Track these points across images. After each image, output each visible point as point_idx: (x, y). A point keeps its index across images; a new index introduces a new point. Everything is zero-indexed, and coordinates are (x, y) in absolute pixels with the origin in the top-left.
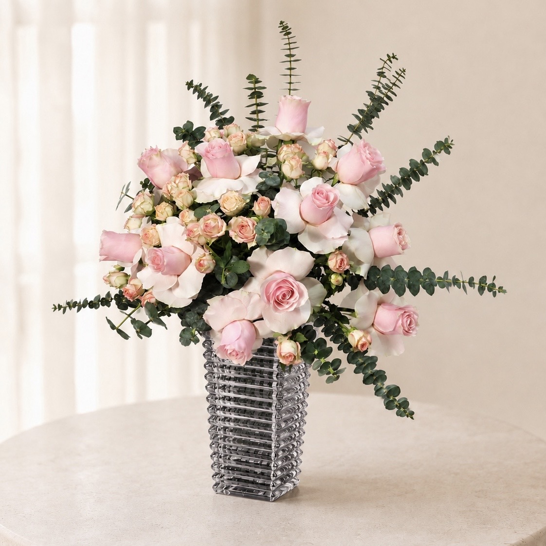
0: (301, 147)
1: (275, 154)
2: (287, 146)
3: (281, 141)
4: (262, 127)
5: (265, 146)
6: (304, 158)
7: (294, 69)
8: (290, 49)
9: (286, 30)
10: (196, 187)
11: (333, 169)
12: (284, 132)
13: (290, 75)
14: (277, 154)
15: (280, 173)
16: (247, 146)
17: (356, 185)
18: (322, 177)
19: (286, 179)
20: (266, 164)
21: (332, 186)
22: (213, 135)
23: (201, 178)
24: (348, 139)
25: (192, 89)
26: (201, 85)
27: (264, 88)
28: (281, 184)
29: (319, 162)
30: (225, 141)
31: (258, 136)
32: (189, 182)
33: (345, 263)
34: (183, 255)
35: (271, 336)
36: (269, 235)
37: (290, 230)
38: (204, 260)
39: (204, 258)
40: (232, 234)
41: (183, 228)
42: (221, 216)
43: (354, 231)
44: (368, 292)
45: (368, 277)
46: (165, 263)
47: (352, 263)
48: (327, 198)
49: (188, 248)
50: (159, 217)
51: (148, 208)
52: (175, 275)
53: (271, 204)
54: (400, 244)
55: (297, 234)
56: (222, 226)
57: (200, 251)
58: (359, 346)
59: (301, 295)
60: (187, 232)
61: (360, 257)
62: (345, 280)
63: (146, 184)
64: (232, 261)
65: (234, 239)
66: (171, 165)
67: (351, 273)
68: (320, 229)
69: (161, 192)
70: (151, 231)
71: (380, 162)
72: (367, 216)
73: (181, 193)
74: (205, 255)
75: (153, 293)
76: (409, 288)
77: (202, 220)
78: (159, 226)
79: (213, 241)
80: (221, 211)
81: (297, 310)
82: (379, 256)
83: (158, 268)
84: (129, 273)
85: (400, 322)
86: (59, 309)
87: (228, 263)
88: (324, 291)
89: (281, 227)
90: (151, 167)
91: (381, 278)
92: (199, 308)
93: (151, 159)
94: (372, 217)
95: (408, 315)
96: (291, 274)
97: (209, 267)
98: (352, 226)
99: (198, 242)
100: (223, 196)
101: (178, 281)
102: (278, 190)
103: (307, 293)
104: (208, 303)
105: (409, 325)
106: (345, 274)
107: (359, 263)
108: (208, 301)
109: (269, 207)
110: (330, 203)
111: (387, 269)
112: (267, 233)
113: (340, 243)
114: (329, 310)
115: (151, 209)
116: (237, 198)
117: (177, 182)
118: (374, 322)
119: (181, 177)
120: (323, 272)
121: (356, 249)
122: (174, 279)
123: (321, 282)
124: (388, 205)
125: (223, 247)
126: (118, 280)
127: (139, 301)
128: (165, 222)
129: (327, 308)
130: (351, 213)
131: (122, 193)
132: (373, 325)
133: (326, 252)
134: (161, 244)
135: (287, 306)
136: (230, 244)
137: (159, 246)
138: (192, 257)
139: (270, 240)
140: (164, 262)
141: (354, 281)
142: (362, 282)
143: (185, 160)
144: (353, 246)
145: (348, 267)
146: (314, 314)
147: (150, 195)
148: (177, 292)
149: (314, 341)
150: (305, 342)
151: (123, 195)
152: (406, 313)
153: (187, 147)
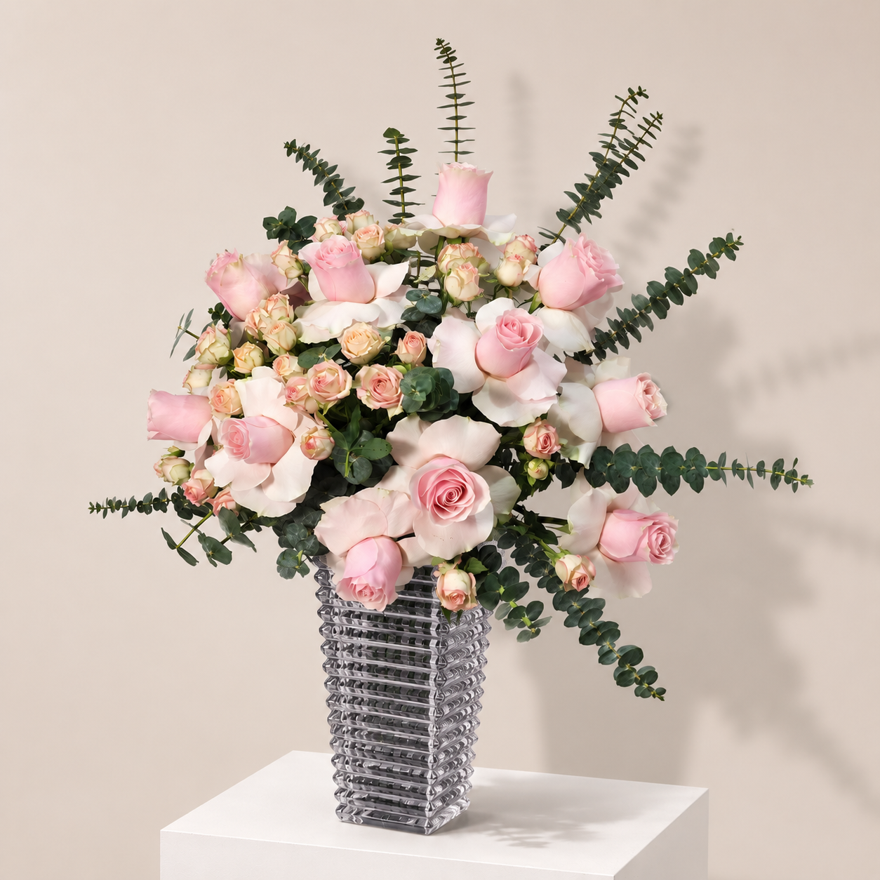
0: (476, 248)
1: (433, 260)
2: (453, 247)
3: (444, 238)
4: (410, 215)
5: (417, 248)
6: (482, 266)
7: (462, 117)
8: (455, 85)
9: (447, 54)
10: (301, 317)
11: (533, 284)
12: (448, 223)
13: (457, 129)
14: (436, 260)
15: (441, 292)
16: (386, 248)
17: (571, 311)
18: (513, 298)
19: (452, 301)
20: (418, 276)
21: (531, 312)
22: (329, 229)
23: (309, 302)
24: (557, 233)
25: (294, 155)
26: (308, 147)
27: (414, 150)
28: (443, 310)
29: (507, 273)
30: (350, 240)
31: (405, 231)
32: (290, 309)
33: (553, 441)
34: (280, 430)
35: (428, 564)
36: (424, 395)
37: (460, 387)
38: (314, 438)
39: (316, 434)
40: (362, 395)
41: (281, 385)
42: (342, 365)
43: (568, 389)
44: (591, 491)
45: (591, 465)
46: (250, 444)
47: (564, 442)
48: (522, 333)
49: (288, 417)
50: (239, 367)
51: (222, 351)
52: (267, 463)
53: (426, 344)
54: (647, 408)
55: (471, 394)
56: (345, 381)
57: (308, 423)
58: (574, 582)
59: (478, 493)
60: (287, 393)
61: (578, 431)
62: (552, 471)
63: (219, 313)
64: (362, 439)
65: (364, 402)
66: (258, 280)
67: (562, 458)
68: (509, 384)
69: (243, 326)
70: (227, 391)
71: (612, 272)
72: (590, 363)
73: (276, 327)
74: (316, 430)
75: (231, 493)
76: (663, 481)
77: (311, 371)
78: (239, 383)
79: (330, 406)
80: (344, 357)
81: (471, 520)
82: (611, 431)
83: (239, 451)
84: (192, 460)
85: (645, 541)
86: (98, 511)
87: (355, 442)
88: (517, 489)
89: (443, 381)
90: (227, 284)
91: (614, 467)
92: (307, 518)
93: (226, 270)
94: (598, 364)
95: (659, 529)
96: (462, 460)
97: (323, 450)
98: (566, 379)
99: (304, 408)
100: (345, 331)
101: (271, 473)
102: (438, 322)
103: (489, 491)
104: (322, 508)
105: (662, 545)
106: (552, 460)
107: (577, 441)
108: (323, 506)
109: (423, 349)
110: (527, 341)
111: (625, 451)
112: (420, 392)
113: (545, 408)
114: (523, 521)
115: (226, 354)
116: (370, 335)
117: (269, 309)
118: (599, 541)
119: (276, 301)
120: (515, 457)
121: (572, 419)
122: (266, 470)
123: (512, 473)
124: (626, 344)
125: (346, 416)
126: (175, 470)
127: (209, 505)
128: (251, 376)
129: (520, 517)
130: (562, 357)
131: (180, 328)
132: (598, 546)
133: (521, 424)
134: (243, 413)
135: (455, 513)
136: (358, 412)
137: (239, 416)
138: (296, 433)
139: (426, 404)
140: (248, 441)
141: (566, 472)
142: (580, 473)
143: (283, 273)
144: (565, 413)
145: (556, 449)
146: (498, 527)
147: (226, 331)
148: (271, 491)
149: (499, 572)
150: (484, 573)
151: (181, 331)
152: (655, 524)
153: (286, 251)
